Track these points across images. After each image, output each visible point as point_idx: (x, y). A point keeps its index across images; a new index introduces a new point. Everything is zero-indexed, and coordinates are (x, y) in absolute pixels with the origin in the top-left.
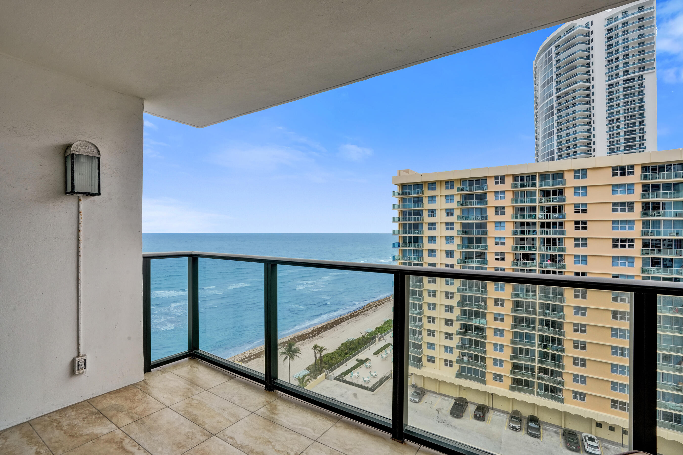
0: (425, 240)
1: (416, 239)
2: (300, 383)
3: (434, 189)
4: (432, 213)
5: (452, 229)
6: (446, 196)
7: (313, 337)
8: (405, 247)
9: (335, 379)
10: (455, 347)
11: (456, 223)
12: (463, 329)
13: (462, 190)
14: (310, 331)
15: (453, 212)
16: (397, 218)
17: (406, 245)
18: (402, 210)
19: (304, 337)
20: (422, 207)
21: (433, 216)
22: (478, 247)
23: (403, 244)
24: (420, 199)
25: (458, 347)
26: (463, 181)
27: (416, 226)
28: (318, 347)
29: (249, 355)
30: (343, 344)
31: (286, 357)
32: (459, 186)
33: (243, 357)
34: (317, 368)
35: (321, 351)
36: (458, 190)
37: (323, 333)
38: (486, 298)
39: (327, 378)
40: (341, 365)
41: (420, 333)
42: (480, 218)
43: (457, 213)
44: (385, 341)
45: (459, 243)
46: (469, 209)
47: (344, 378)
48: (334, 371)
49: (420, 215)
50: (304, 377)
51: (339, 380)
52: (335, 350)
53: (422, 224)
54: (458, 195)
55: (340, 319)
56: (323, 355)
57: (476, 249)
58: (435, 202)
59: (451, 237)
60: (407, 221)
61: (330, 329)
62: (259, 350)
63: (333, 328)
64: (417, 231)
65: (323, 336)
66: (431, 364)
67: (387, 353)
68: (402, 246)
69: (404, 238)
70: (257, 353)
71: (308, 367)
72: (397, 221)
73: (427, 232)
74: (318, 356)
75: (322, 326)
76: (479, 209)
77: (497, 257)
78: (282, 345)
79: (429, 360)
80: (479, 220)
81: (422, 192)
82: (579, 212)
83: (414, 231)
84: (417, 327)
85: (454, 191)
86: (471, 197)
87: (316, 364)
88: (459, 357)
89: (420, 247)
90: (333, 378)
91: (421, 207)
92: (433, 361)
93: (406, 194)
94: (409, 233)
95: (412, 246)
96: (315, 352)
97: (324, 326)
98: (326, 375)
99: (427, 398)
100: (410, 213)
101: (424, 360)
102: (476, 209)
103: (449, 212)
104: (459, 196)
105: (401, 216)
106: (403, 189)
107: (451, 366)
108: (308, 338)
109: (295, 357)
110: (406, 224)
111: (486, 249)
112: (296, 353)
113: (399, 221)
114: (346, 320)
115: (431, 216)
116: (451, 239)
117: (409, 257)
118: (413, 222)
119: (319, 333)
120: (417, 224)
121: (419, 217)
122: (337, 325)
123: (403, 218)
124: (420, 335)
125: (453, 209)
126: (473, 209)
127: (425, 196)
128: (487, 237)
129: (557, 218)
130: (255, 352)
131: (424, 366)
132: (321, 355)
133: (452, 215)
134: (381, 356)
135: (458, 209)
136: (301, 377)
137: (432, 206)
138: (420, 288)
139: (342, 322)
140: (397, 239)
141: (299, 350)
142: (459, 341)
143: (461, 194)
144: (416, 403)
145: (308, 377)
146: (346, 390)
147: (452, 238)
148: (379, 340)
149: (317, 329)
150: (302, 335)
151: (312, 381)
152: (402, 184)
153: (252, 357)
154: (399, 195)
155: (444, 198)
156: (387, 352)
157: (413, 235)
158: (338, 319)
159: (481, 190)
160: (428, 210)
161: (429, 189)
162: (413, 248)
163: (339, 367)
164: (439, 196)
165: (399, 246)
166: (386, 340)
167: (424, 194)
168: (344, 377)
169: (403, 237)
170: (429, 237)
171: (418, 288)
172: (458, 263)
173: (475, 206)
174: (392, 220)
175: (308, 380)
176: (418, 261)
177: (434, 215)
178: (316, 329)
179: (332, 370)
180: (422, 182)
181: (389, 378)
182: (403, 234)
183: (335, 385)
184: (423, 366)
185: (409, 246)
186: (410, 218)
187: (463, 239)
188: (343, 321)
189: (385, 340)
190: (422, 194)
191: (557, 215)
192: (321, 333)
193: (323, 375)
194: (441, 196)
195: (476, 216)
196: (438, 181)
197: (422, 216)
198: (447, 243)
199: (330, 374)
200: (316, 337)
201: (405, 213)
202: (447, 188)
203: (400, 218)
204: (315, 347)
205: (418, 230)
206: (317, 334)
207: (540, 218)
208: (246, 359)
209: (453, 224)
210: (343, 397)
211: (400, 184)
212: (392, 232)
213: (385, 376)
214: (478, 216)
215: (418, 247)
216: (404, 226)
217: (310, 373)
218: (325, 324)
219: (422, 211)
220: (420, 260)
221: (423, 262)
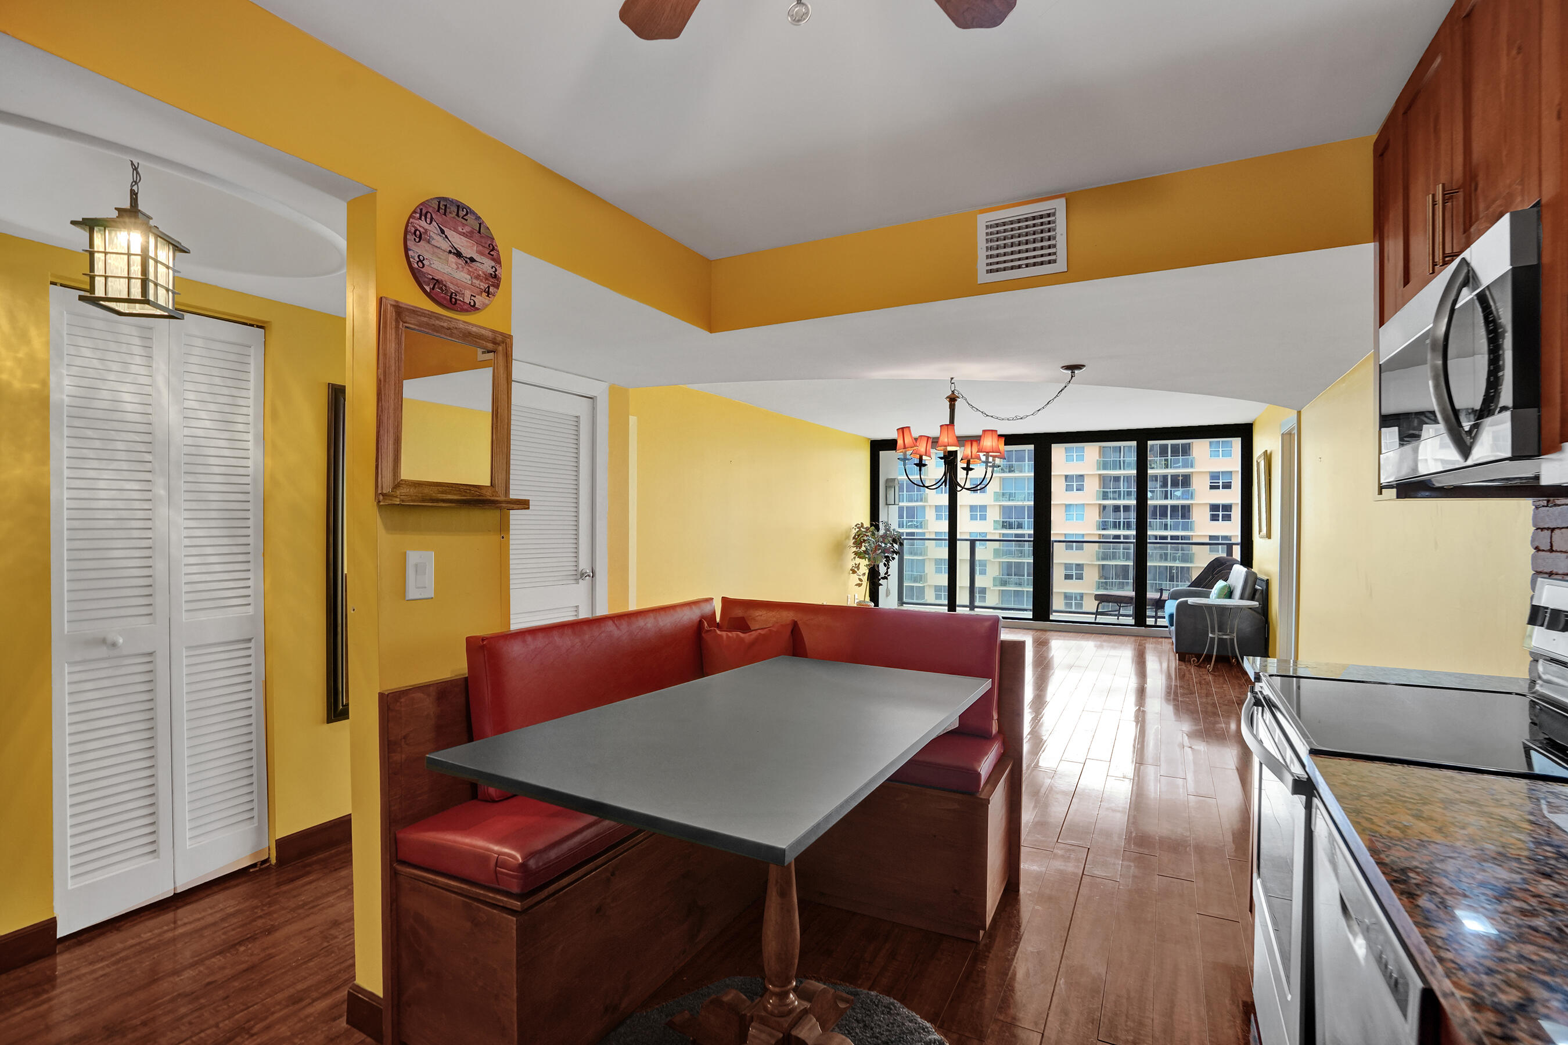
5: (983, 518)
77: (1069, 572)
82: (1218, 487)
83: (909, 522)
129: (1178, 498)
191: (1178, 493)
205: (915, 520)
220: (921, 580)
221: (925, 584)
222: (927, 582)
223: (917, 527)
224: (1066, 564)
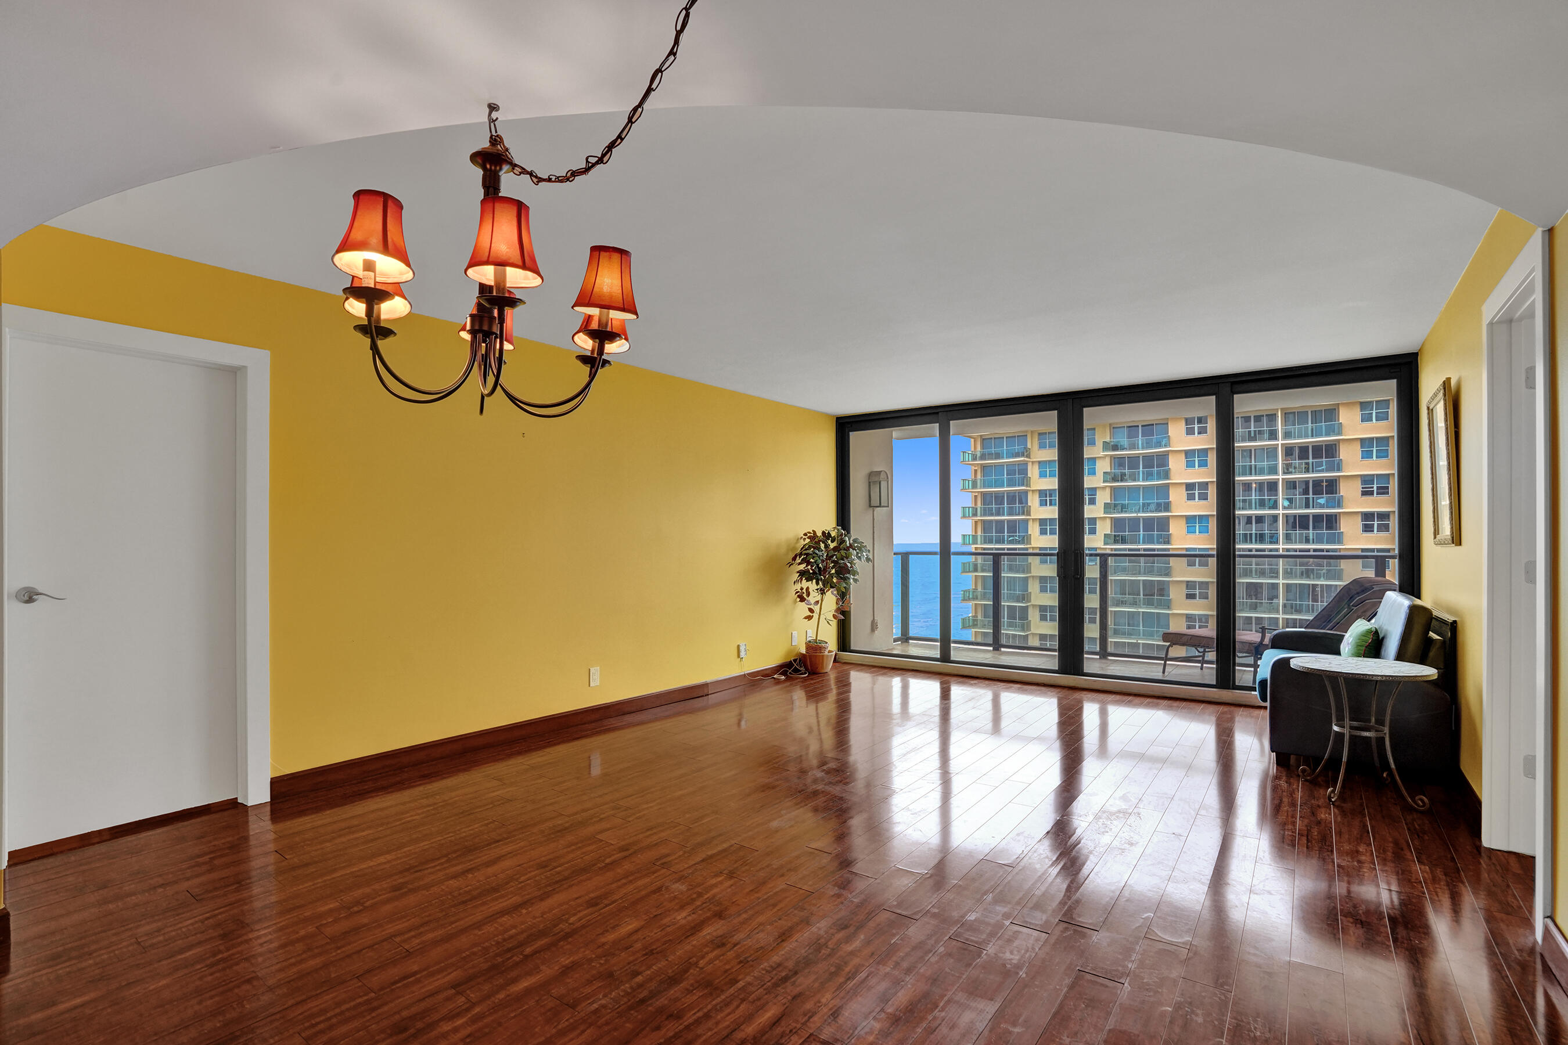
4: (1048, 499)
11: (1100, 518)
13: (1115, 448)
15: (1094, 495)
16: (971, 509)
18: (981, 492)
20: (1027, 486)
21: (1050, 504)
24: (1022, 468)
26: (1114, 428)
27: (1013, 526)
32: (1107, 439)
36: (1105, 447)
42: (1153, 507)
43: (1104, 497)
46: (1129, 488)
49: (1021, 502)
53: (1027, 521)
54: (1103, 458)
57: (1144, 574)
60: (992, 515)
64: (1016, 536)
68: (983, 570)
72: (971, 515)
73: (1037, 539)
76: (1151, 488)
77: (1192, 592)
80: (1151, 512)
81: (1026, 453)
82: (1371, 493)
83: (1010, 536)
85: (1095, 450)
86: (1133, 461)
89: (1022, 573)
91: (1023, 485)
93: (990, 456)
94: (997, 542)
100: (999, 499)
102: (1145, 487)
104: (1108, 460)
105: (979, 504)
106: (983, 447)
110: (991, 521)
111: (1167, 576)
113: (975, 514)
115: (1046, 505)
118: (1006, 517)
120: (1015, 521)
121: (1019, 507)
123: (985, 509)
126: (1138, 488)
127: (1033, 462)
129: (1322, 506)
133: (1092, 501)
135: (1104, 488)
137: (1048, 484)
143: (1111, 456)
152: (981, 437)
154: (975, 459)
157: (1005, 545)
159: (1156, 447)
160: (1039, 491)
161: (1041, 446)
162: (1006, 573)
165: (976, 570)
167: (1029, 458)
169: (983, 549)
170: (1040, 548)
173: (1141, 483)
174: (960, 513)
176: (1018, 601)
180: (1025, 432)
182: (984, 542)
186: (1000, 508)
190: (1027, 457)
191: (1322, 501)
195: (1144, 504)
197: (1027, 504)
201: (988, 499)
203: (977, 509)
205: (1018, 534)
207: (1284, 508)
209: (1093, 521)
211: (978, 436)
212: (960, 539)
214: (1149, 504)
215: (1018, 572)
216: (986, 526)
219: (1026, 492)
220: (1023, 599)
221: (1029, 604)
222: (1030, 601)
223: (1019, 542)
224: (1188, 582)
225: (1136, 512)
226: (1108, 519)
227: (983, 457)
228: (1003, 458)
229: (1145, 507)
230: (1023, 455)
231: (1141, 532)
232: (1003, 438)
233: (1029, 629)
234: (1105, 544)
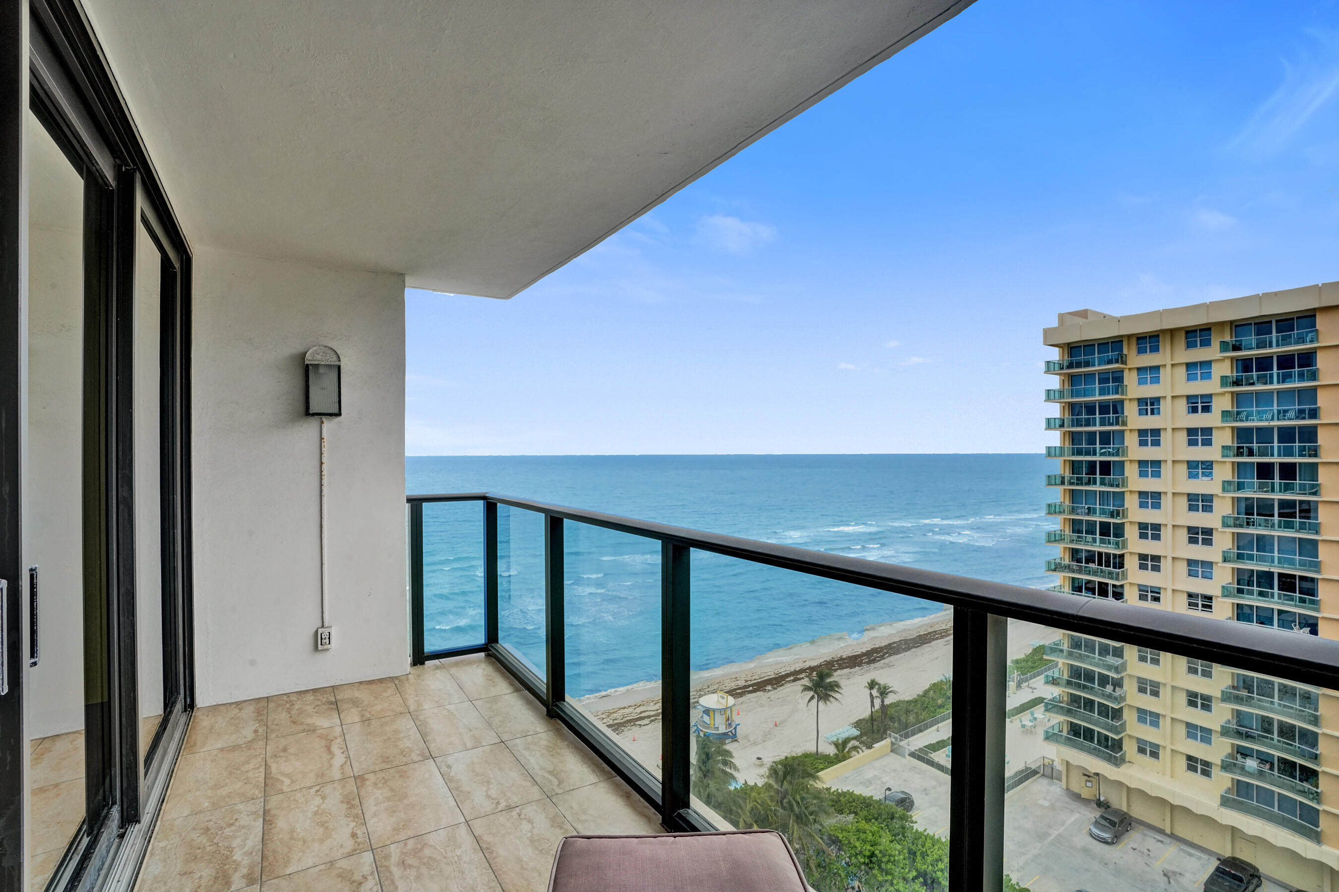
0: (1131, 471)
1: (1106, 468)
2: (838, 750)
3: (1155, 349)
4: (1149, 407)
5: (1207, 443)
6: (1189, 366)
7: (870, 662)
8: (1077, 484)
9: (912, 755)
10: (1219, 729)
11: (1217, 428)
12: (1242, 689)
13: (1236, 348)
14: (864, 651)
15: (1209, 402)
16: (1057, 421)
17: (1080, 481)
18: (1069, 403)
19: (853, 661)
20: (1122, 394)
21: (1152, 413)
22: (1287, 488)
23: (1071, 478)
24: (1117, 375)
25: (1225, 732)
26: (1237, 326)
27: (1106, 438)
28: (877, 684)
29: (744, 684)
30: (934, 685)
31: (812, 698)
32: (1227, 338)
33: (733, 685)
34: (875, 727)
35: (884, 692)
36: (1224, 346)
37: (893, 658)
38: (1317, 618)
39: (895, 749)
40: (927, 727)
41: (1118, 684)
42: (1292, 414)
43: (1222, 404)
44: (1031, 690)
45: (1229, 478)
46: (1257, 393)
47: (931, 756)
48: (910, 739)
49: (1115, 411)
50: (846, 741)
51: (920, 758)
52: (915, 696)
53: (1123, 432)
54: (1222, 360)
55: (929, 633)
56: (887, 702)
57: (1280, 491)
58: (1156, 380)
59: (1203, 462)
60: (1081, 425)
61: (907, 651)
62: (762, 676)
63: (914, 650)
64: (1110, 448)
65: (890, 664)
66: (1147, 759)
67: (1035, 719)
68: (1071, 484)
69: (1075, 467)
70: (759, 681)
71: (857, 722)
72: (1057, 426)
73: (1135, 451)
74: (878, 703)
75: (890, 644)
76: (1292, 391)
78: (807, 672)
79: (1142, 750)
80: (1290, 419)
81: (1122, 359)
83: (1101, 448)
84: (1109, 667)
85: (1212, 352)
86: (1264, 364)
87: (872, 718)
88: (1231, 756)
89: (1118, 486)
90: (907, 753)
91: (1117, 393)
92: (1155, 755)
93: (1079, 365)
94: (1088, 453)
95: (1095, 483)
96: (871, 693)
97: (894, 643)
98: (893, 744)
99: (1134, 839)
100: (1090, 409)
101: (1130, 748)
102: (1279, 392)
103: (1198, 403)
104: (1228, 363)
105: (1067, 415)
106: (1071, 355)
107: (1206, 773)
108: (860, 664)
109: (831, 699)
110: (1081, 433)
111: (1315, 494)
112: (830, 690)
113: (1062, 426)
114: (944, 636)
115: (1147, 414)
116: (1204, 466)
117: (1089, 509)
118: (1098, 428)
119: (882, 658)
120: (1109, 432)
121: (1113, 417)
122: (922, 644)
123: (1073, 420)
124: (1117, 689)
125: (1210, 396)
126: (1270, 393)
127: (1130, 369)
128: (1316, 464)
130: (756, 679)
131: (1129, 762)
132: (883, 701)
133: (1207, 409)
134: (1021, 722)
135: (1223, 394)
136: (840, 741)
137: (1149, 391)
138: (1117, 579)
139: (934, 640)
140: (1058, 467)
141: (838, 686)
142: (1230, 718)
143: (1232, 358)
144: (1106, 843)
145: (854, 743)
146: (935, 783)
147: (1208, 466)
148: (1019, 686)
149: (879, 648)
150: (850, 658)
151: (863, 752)
152: (1068, 344)
153: (749, 688)
154: (1062, 368)
155: (1182, 371)
156: (1035, 716)
157: (1098, 458)
158: (927, 632)
159: (1297, 343)
160: (1138, 399)
161: (1141, 351)
162: (1098, 488)
163: (920, 731)
164: (1169, 367)
165: (1063, 483)
166: (1035, 689)
167: (1126, 364)
168: (931, 753)
169: (1073, 462)
170: (1140, 462)
171: (1112, 578)
172: (1225, 525)
173: (1275, 386)
174: (1044, 424)
175: (855, 748)
176: (1112, 516)
177: (1156, 411)
178: (877, 648)
179: (907, 736)
180: (1122, 336)
181: (1038, 773)
182: (1073, 454)
183: (910, 768)
184: (1124, 761)
185: (1088, 483)
186: (1089, 418)
187: (1240, 468)
188: (937, 639)
189: (1031, 688)
190: (1122, 363)
192: (888, 657)
193: (886, 743)
194: (1173, 365)
195: (1279, 412)
196: (1164, 331)
197: (1123, 413)
198: (1192, 476)
199: (902, 743)
200: (877, 665)
201: (1077, 410)
202: (1190, 345)
203: (1064, 420)
204: (872, 685)
205: (1112, 446)
206: (878, 657)
208: (738, 691)
209: (1208, 431)
210: (927, 794)
211: (1065, 344)
212: (1044, 451)
213: (1027, 769)
214: (1285, 411)
215: (1112, 486)
216: (1074, 437)
217: (861, 736)
218: (897, 639)
219: (1122, 402)
220: (1118, 514)
221: (1124, 521)
222: (1127, 518)
223: (1113, 454)
225: (1267, 420)
226: (1227, 429)
227: (1070, 366)
228: (1094, 365)
229: (1281, 414)
230: (1117, 362)
231: (1276, 444)
232: (1094, 345)
233: (1124, 546)
234: (1223, 456)
